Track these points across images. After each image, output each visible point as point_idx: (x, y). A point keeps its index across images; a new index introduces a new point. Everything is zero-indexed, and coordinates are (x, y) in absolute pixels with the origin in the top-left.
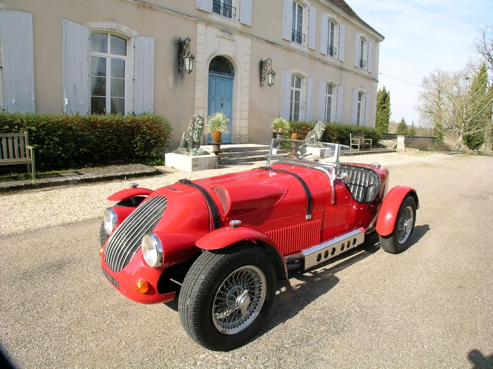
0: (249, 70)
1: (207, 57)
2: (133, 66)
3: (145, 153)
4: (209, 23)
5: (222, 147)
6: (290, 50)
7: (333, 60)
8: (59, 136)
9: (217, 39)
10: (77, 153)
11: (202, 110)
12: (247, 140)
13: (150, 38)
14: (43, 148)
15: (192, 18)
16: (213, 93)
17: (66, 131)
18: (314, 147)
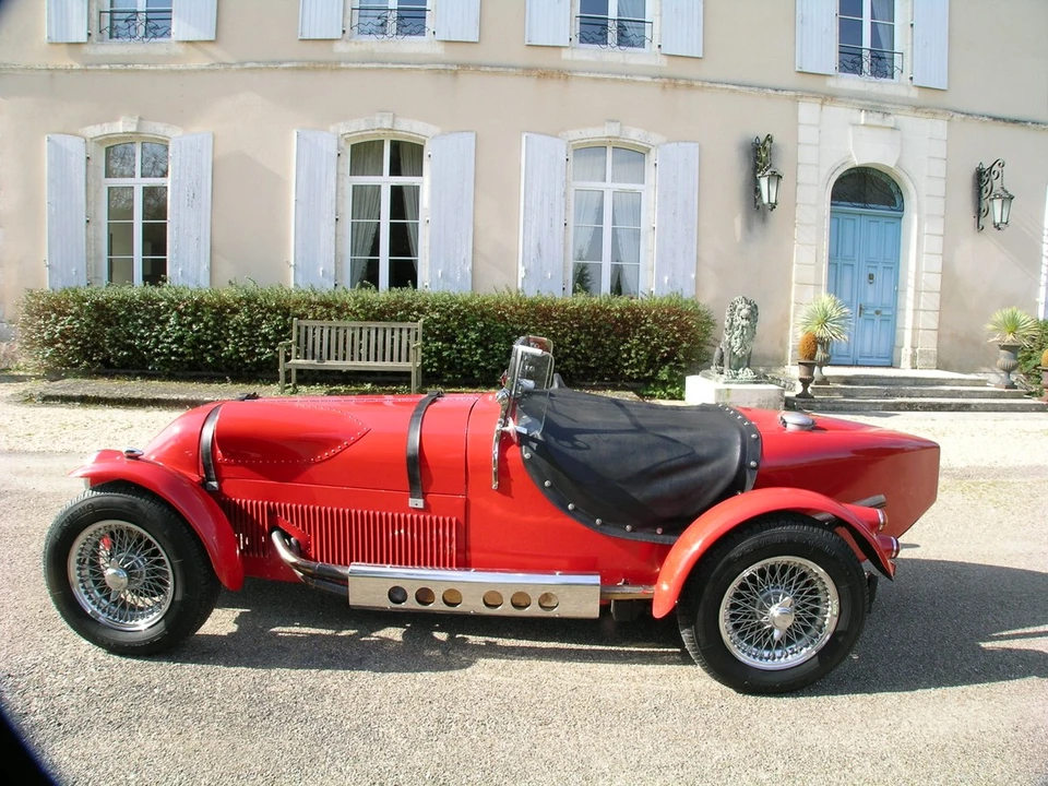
0: (942, 192)
1: (825, 171)
2: (653, 202)
3: (647, 372)
4: (829, 98)
9: (850, 130)
11: (812, 289)
12: (932, 362)
13: (688, 144)
15: (784, 93)
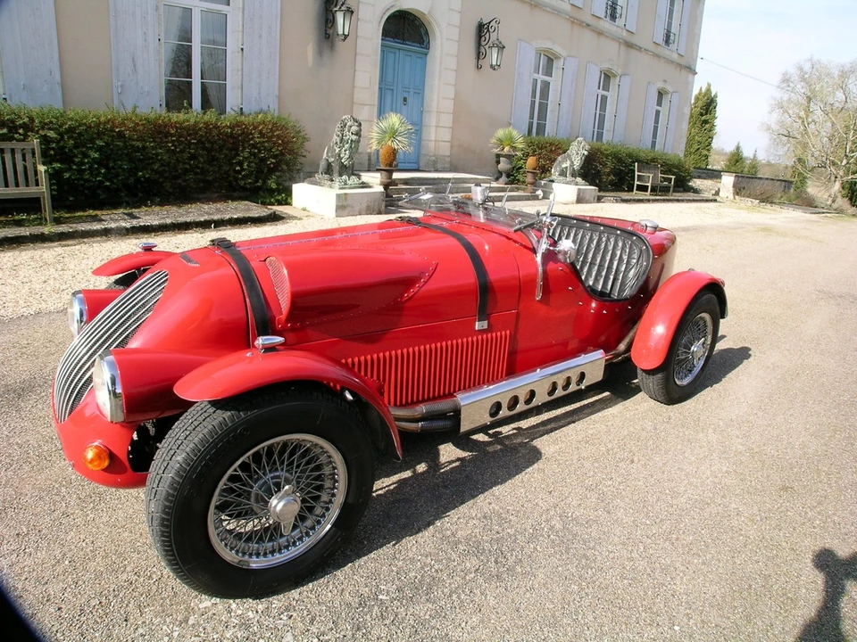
0: (456, 38)
1: (379, 10)
2: (241, 23)
3: (257, 182)
5: (396, 176)
6: (536, 6)
7: (614, 29)
8: (100, 149)
10: (132, 180)
11: (366, 108)
12: (447, 166)
14: (70, 169)
16: (390, 79)
17: (113, 141)
18: (567, 183)
